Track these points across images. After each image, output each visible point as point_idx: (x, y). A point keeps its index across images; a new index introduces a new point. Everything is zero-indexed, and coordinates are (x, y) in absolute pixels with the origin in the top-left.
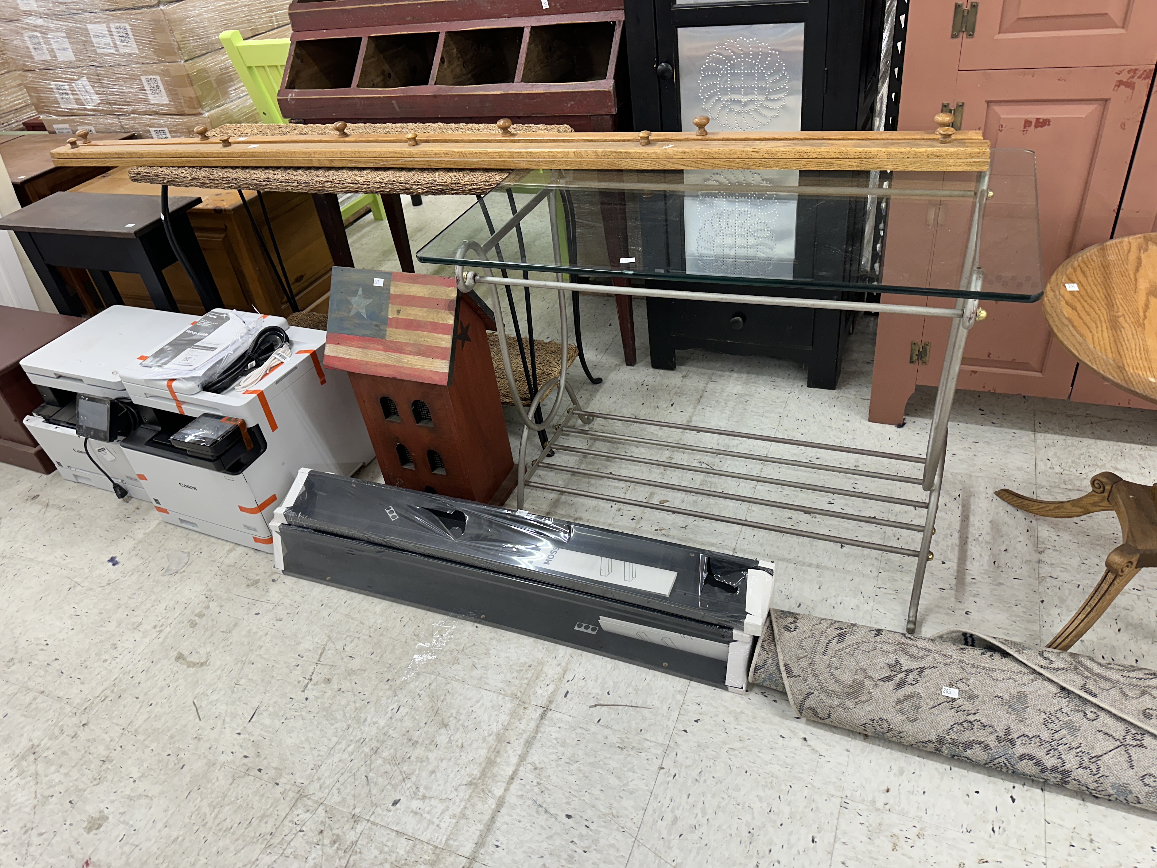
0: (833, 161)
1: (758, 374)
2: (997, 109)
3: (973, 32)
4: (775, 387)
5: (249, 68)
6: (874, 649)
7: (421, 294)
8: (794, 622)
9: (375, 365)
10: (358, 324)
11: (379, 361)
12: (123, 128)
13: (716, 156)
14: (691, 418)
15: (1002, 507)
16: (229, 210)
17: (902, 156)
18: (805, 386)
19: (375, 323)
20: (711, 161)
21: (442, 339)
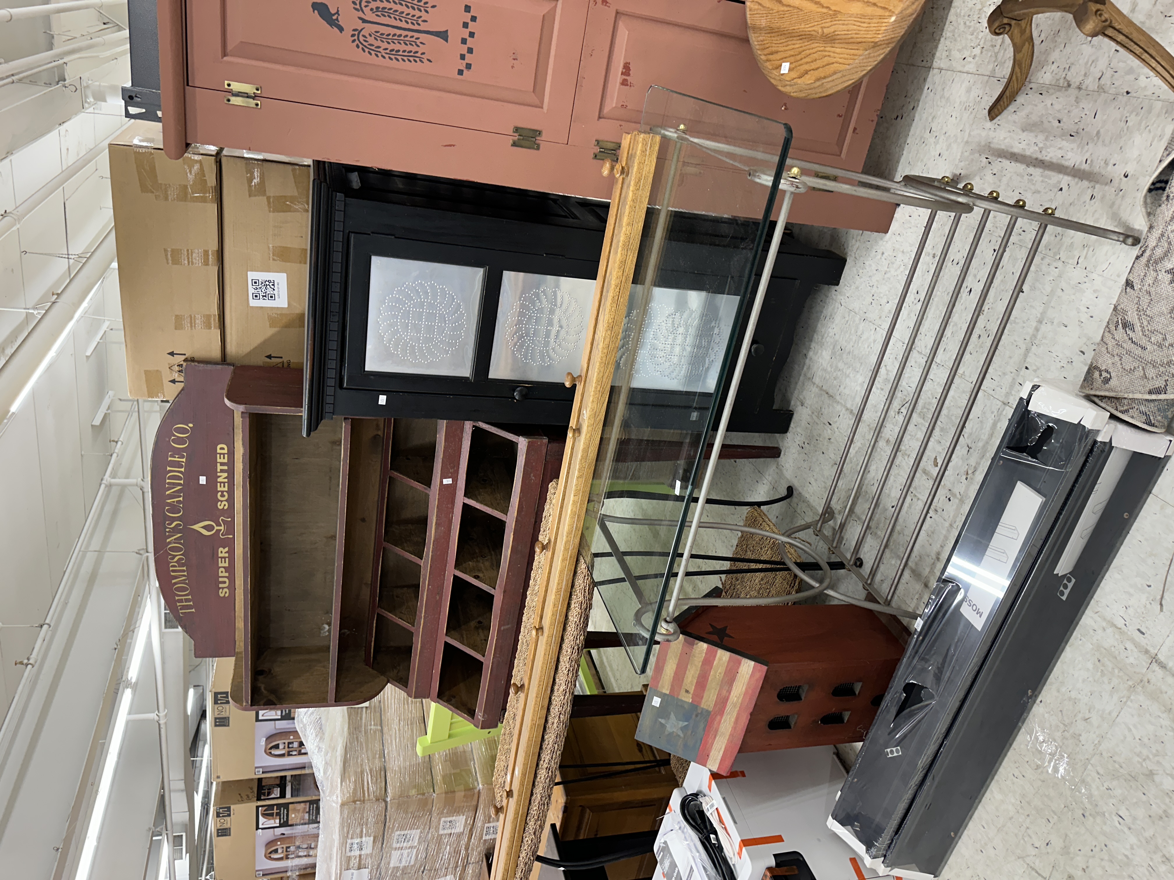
0: (625, 274)
1: (814, 331)
2: (606, 110)
3: (537, 131)
4: (832, 317)
5: (450, 736)
6: (1149, 293)
7: (674, 667)
8: (1100, 371)
9: (734, 728)
10: (692, 732)
11: (732, 724)
12: (478, 862)
13: (602, 375)
14: (847, 409)
15: (1007, 117)
16: (567, 799)
17: (633, 213)
18: (836, 287)
19: (694, 716)
20: (604, 380)
21: (720, 659)
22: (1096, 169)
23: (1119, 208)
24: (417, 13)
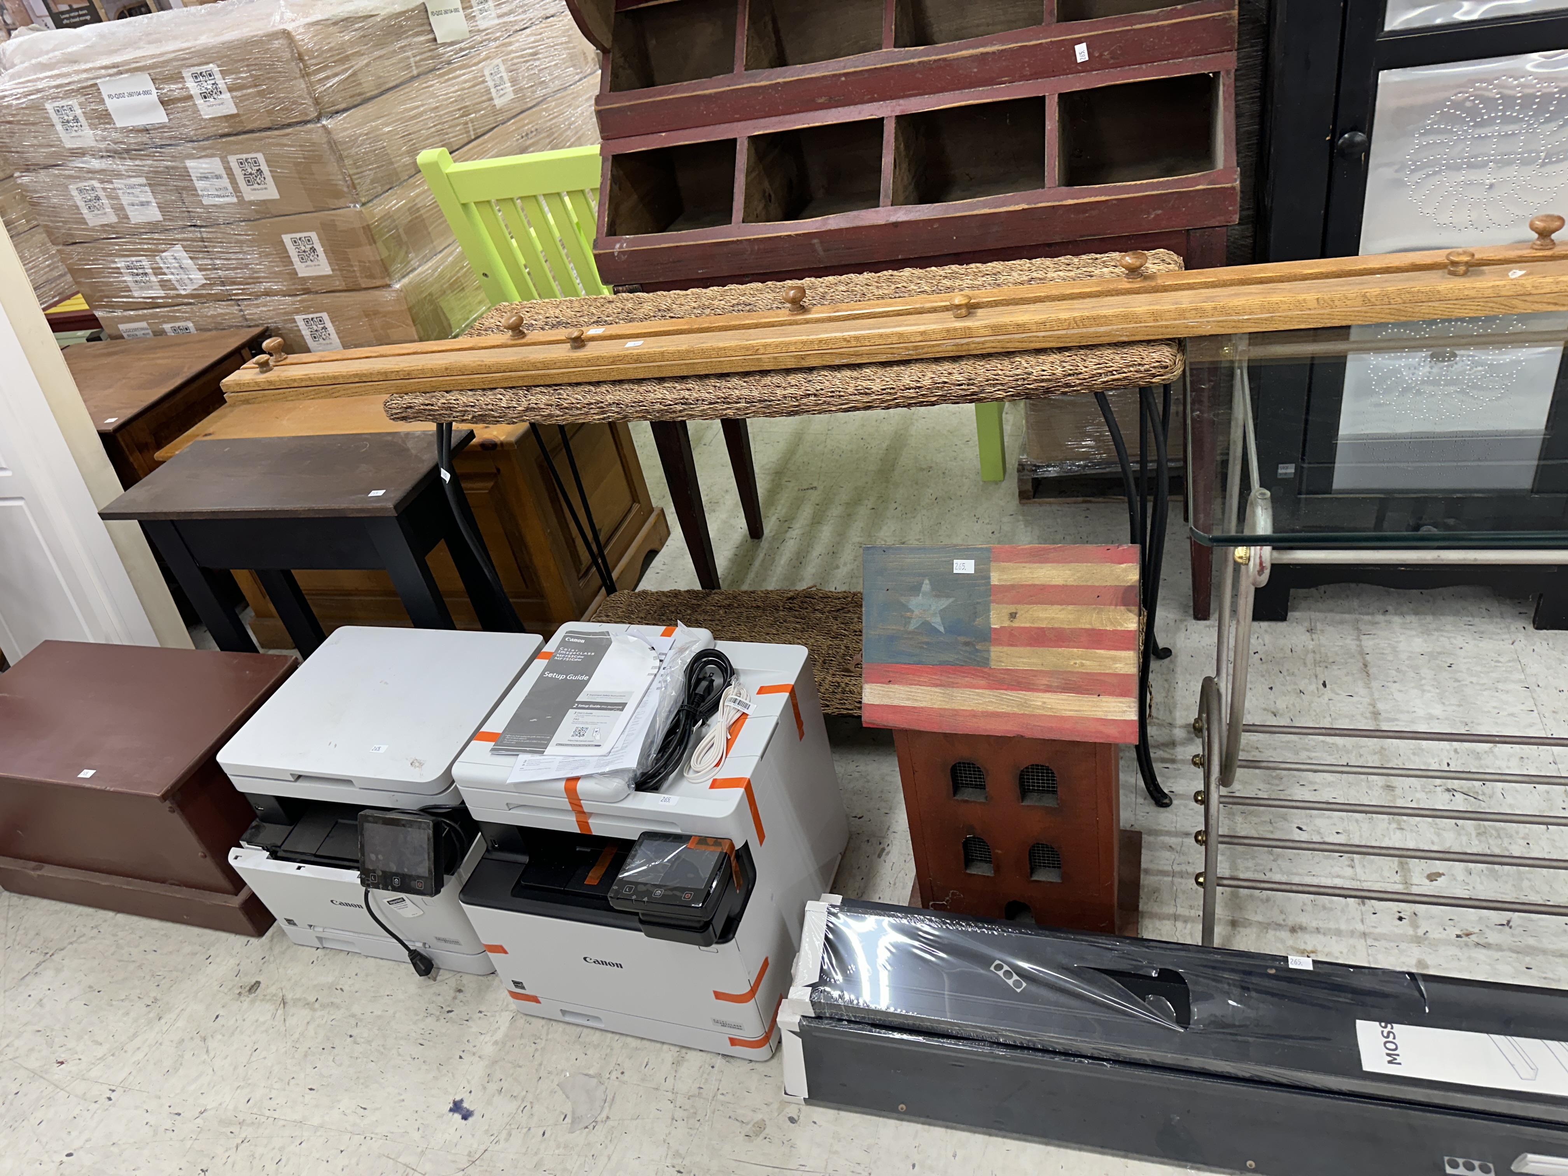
4: (1481, 635)
5: (465, 206)
7: (1059, 581)
9: (974, 714)
10: (927, 643)
12: (246, 320)
16: (510, 444)
18: (1531, 628)
19: (962, 639)
21: (1115, 659)
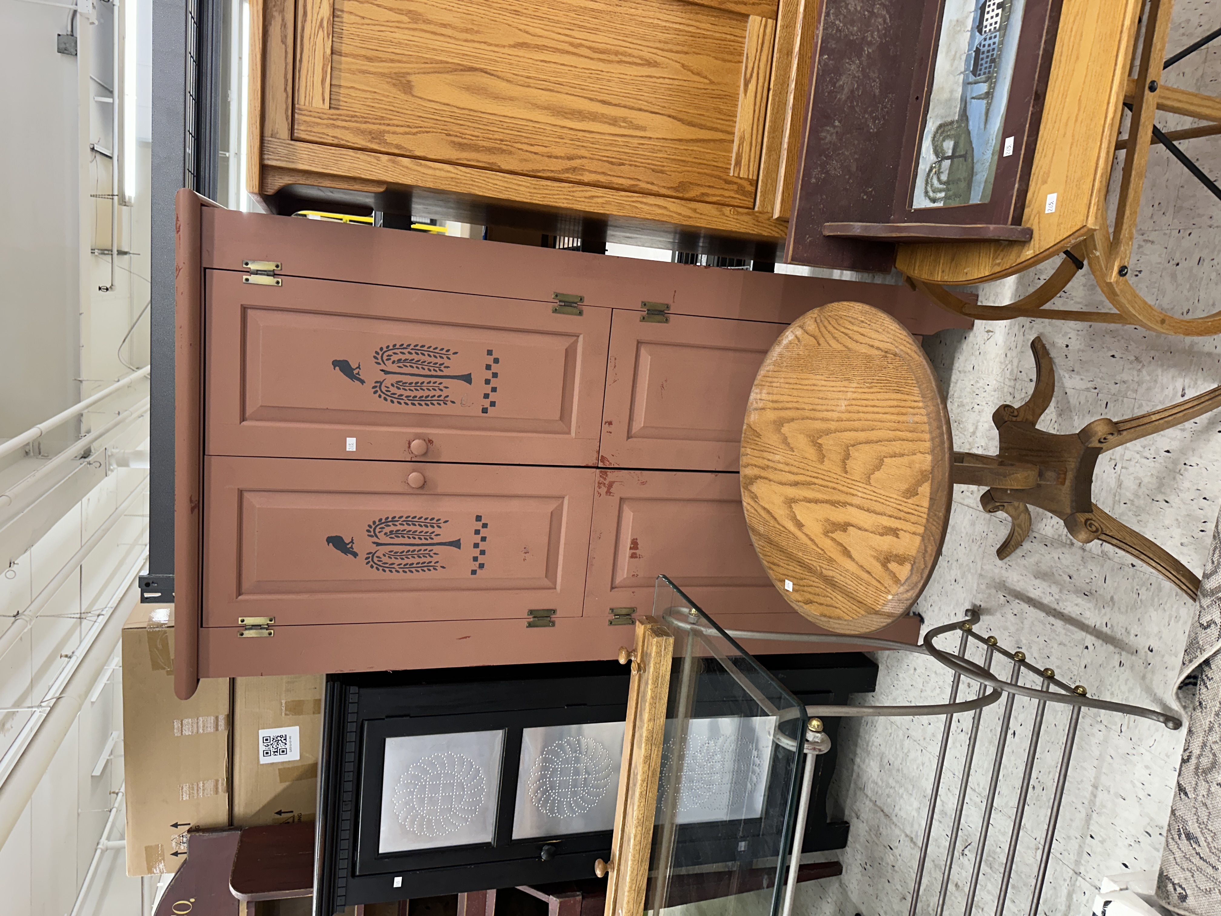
2: (618, 580)
17: (653, 709)
22: (1118, 636)
23: (1151, 682)
24: (430, 530)
